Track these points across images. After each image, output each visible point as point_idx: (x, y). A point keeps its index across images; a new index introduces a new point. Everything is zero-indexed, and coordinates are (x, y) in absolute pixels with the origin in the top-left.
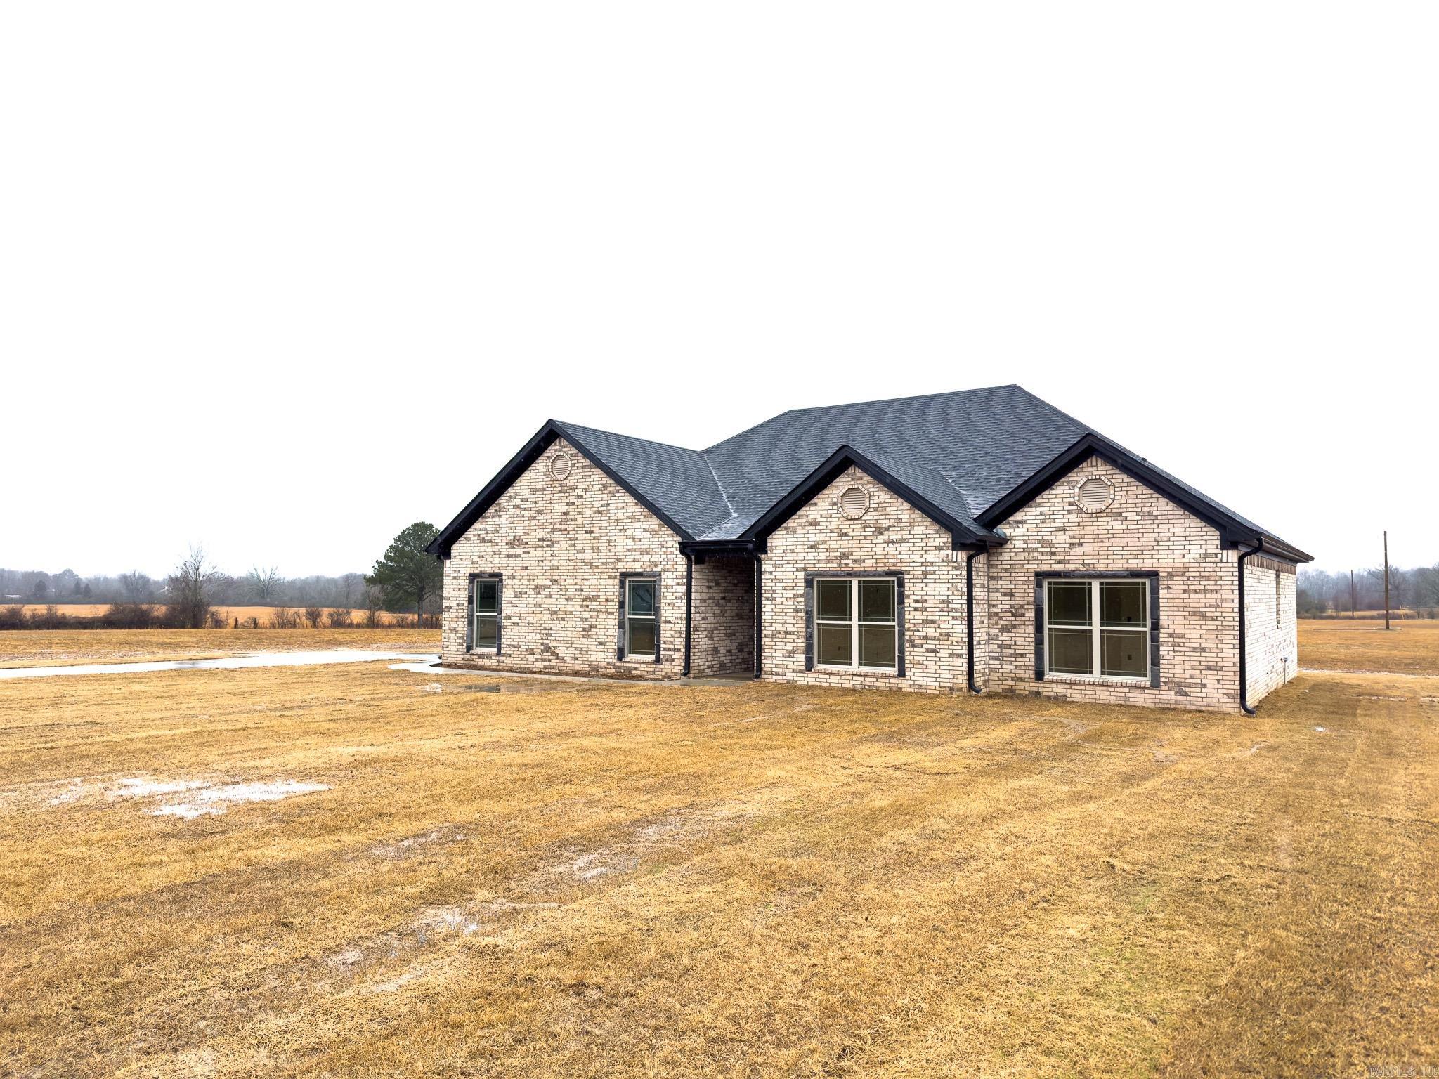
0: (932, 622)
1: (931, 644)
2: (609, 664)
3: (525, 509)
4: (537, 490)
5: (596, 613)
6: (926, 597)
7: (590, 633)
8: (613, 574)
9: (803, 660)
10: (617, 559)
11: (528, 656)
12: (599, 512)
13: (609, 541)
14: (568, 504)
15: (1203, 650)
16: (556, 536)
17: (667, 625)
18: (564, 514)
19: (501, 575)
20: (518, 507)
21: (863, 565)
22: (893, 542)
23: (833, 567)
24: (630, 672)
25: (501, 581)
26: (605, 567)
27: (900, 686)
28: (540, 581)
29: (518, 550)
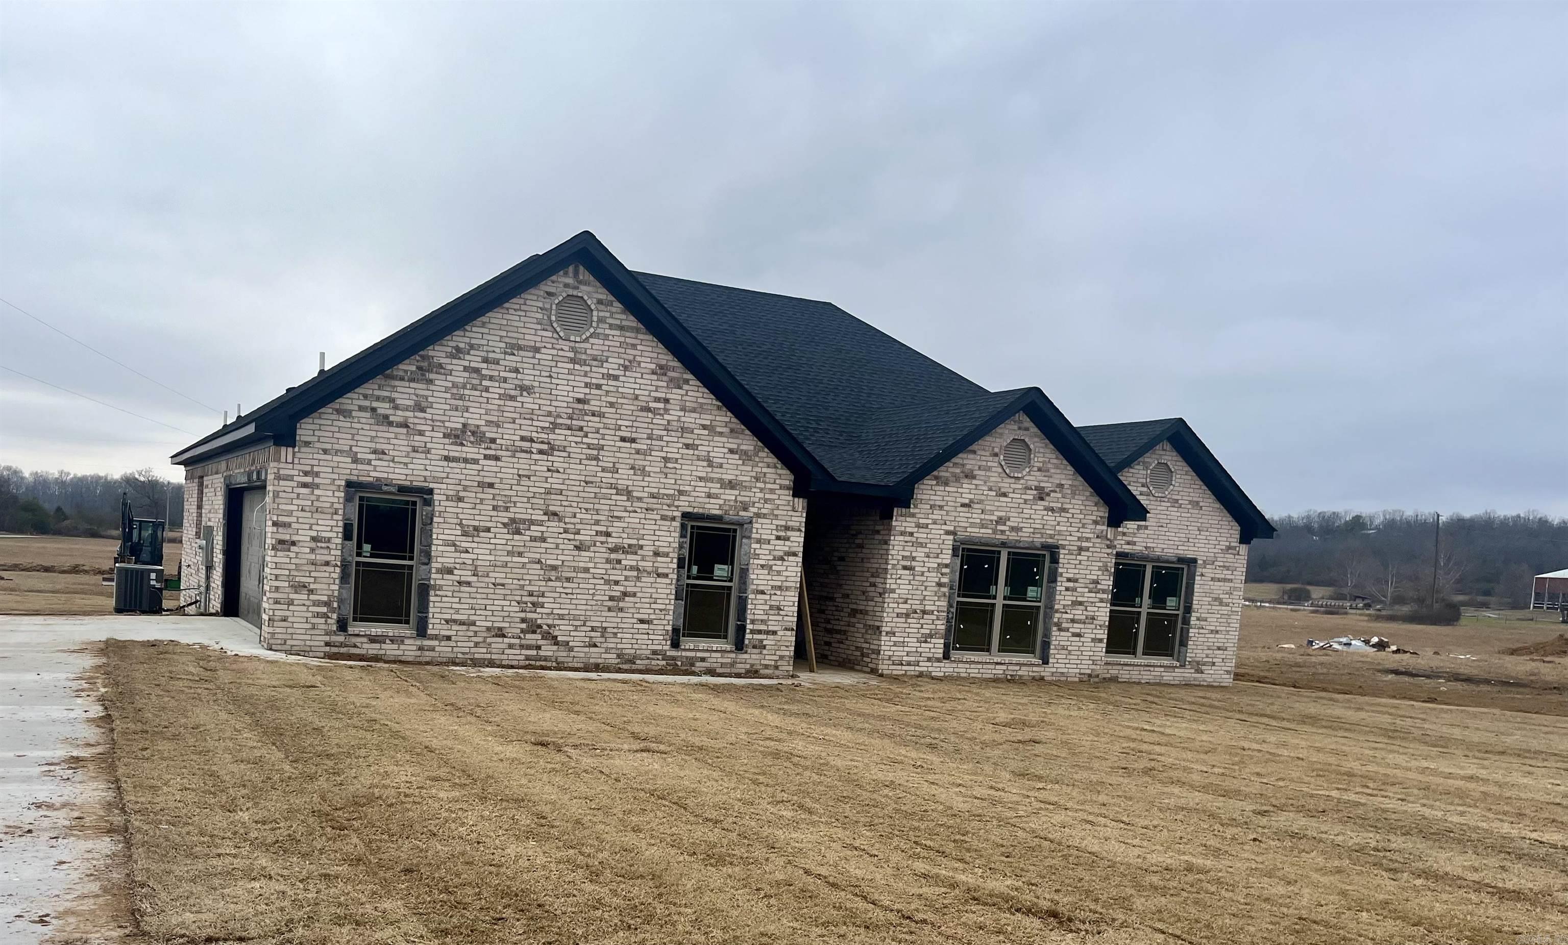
0: (1081, 603)
1: (1076, 628)
2: (655, 652)
3: (491, 378)
4: (520, 348)
5: (635, 573)
6: (1078, 576)
7: (621, 604)
8: (670, 513)
9: (942, 646)
10: (679, 491)
11: (489, 640)
12: (648, 409)
13: (666, 460)
14: (587, 385)
15: (1217, 632)
16: (559, 437)
17: (759, 596)
18: (579, 401)
19: (431, 491)
20: (477, 371)
21: (1020, 534)
22: (1052, 510)
23: (986, 532)
24: (692, 665)
25: (428, 503)
26: (655, 501)
27: (1042, 674)
28: (520, 511)
29: (470, 451)
